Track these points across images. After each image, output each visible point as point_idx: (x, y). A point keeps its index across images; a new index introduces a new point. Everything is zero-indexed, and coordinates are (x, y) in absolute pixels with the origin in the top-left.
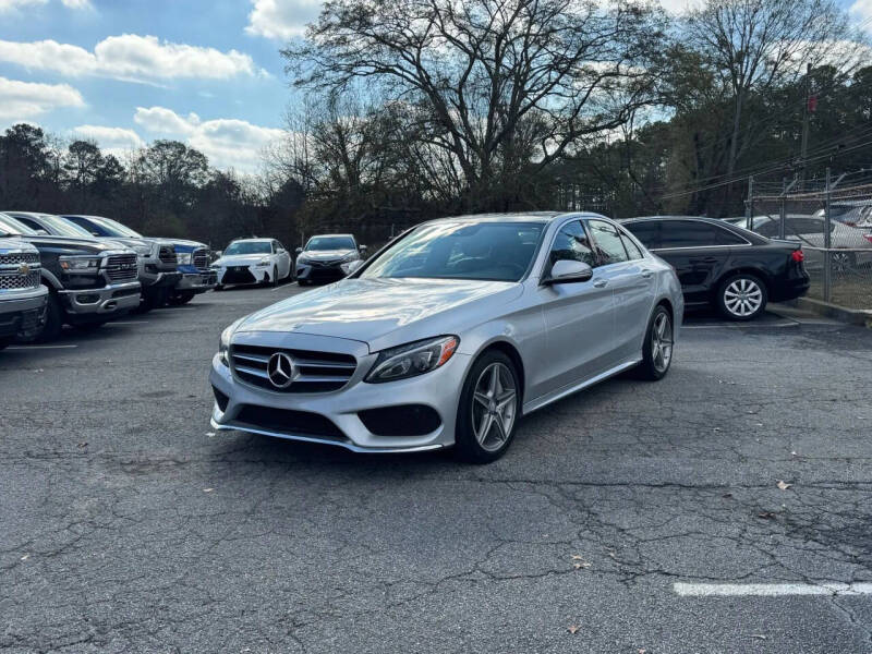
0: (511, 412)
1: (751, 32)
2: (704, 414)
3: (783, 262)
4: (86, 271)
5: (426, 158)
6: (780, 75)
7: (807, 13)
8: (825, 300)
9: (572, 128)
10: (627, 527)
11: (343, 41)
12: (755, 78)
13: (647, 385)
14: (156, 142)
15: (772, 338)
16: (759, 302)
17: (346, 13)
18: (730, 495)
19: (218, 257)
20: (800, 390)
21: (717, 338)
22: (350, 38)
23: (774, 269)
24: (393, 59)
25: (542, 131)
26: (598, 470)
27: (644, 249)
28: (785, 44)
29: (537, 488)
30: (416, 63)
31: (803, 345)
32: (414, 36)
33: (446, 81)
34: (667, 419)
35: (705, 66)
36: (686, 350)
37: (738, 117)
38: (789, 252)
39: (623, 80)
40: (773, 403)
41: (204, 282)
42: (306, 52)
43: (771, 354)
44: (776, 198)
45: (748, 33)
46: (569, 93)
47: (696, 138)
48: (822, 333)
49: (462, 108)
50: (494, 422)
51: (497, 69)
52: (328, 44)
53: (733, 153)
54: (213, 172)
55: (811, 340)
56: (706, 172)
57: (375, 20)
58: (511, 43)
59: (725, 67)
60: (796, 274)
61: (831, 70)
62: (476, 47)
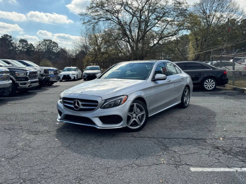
1: (212, 9)
2: (199, 118)
3: (221, 74)
4: (22, 76)
5: (120, 44)
6: (220, 21)
7: (228, 4)
8: (233, 85)
9: (161, 36)
10: (177, 151)
11: (97, 11)
12: (213, 22)
14: (43, 39)
15: (218, 96)
16: (214, 85)
17: (97, 3)
18: (206, 142)
19: (61, 72)
20: (226, 111)
22: (99, 10)
23: (218, 76)
24: (111, 16)
25: (153, 37)
26: (168, 134)
27: (182, 70)
28: (222, 13)
29: (151, 139)
30: (117, 18)
31: (227, 98)
32: (117, 10)
33: (126, 23)
34: (188, 119)
35: (199, 19)
38: (223, 71)
40: (218, 115)
41: (57, 79)
42: (86, 14)
43: (218, 100)
44: (219, 56)
46: (160, 26)
47: (196, 39)
48: (232, 94)
49: (130, 30)
51: (140, 19)
52: (92, 12)
54: (60, 48)
55: (229, 97)
56: (199, 49)
57: (106, 5)
58: (144, 12)
59: (205, 19)
60: (225, 78)
61: (234, 20)
62: (134, 13)
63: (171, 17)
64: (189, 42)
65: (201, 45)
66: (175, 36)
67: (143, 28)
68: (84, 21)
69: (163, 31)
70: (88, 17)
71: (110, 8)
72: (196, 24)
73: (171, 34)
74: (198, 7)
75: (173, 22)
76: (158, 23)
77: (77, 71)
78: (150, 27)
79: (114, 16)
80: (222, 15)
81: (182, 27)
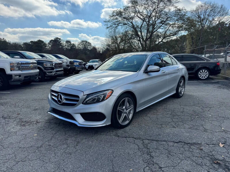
0: (132, 112)
1: (206, 14)
2: (193, 110)
3: (214, 65)
4: (49, 66)
5: (134, 43)
6: (212, 24)
7: (219, 10)
8: (224, 75)
9: (165, 36)
10: (163, 166)
11: (117, 19)
12: (206, 25)
13: (177, 99)
14: (82, 41)
15: (211, 85)
16: (208, 75)
17: (117, 13)
18: (202, 149)
19: (87, 63)
20: (221, 103)
21: (197, 85)
22: (118, 18)
23: (212, 67)
24: (127, 22)
25: (158, 37)
26: (157, 134)
27: (178, 62)
28: (213, 17)
29: (136, 141)
30: (132, 23)
31: (220, 87)
32: (131, 17)
33: (138, 26)
34: (182, 112)
35: (194, 22)
36: (188, 88)
37: (202, 33)
38: (215, 63)
39: (176, 25)
40: (214, 107)
41: (81, 69)
42: (109, 21)
43: (211, 90)
44: (212, 50)
45: (205, 14)
46: (164, 28)
47: (192, 38)
48: (225, 84)
49: (141, 32)
50: (125, 116)
51: (149, 23)
52: (113, 19)
53: (200, 41)
54: (92, 46)
55: (222, 86)
56: (194, 45)
57: (123, 14)
58: (152, 18)
59: (199, 22)
60: (218, 68)
61: (223, 23)
62: (144, 19)
63: (172, 21)
64: (186, 40)
65: (196, 43)
66: (175, 36)
67: (151, 30)
68: (107, 26)
69: (166, 32)
70: (110, 23)
71: (126, 16)
72: (192, 26)
73: (172, 34)
74: (194, 13)
75: (174, 25)
76: (162, 26)
77: (99, 62)
78: (156, 29)
79: (130, 22)
80: (213, 19)
81: (181, 29)
